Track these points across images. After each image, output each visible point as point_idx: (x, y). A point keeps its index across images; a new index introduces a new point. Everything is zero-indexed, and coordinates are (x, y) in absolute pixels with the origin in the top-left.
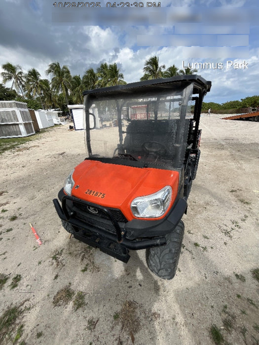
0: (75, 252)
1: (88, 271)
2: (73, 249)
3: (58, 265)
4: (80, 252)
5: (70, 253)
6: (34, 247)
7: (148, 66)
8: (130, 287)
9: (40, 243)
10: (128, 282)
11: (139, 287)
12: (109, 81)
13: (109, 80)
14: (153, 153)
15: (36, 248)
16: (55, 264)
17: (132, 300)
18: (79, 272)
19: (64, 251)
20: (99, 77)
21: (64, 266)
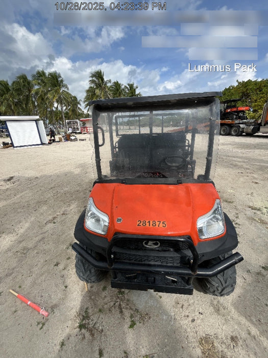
0: (105, 306)
1: (138, 323)
2: (100, 302)
3: (93, 335)
4: (112, 304)
5: (100, 311)
6: (38, 323)
7: (94, 78)
8: (193, 321)
9: (45, 314)
10: (188, 316)
11: (201, 316)
12: (49, 91)
13: (49, 89)
14: (174, 168)
15: (44, 324)
16: (87, 334)
17: (204, 335)
18: (126, 330)
19: (90, 311)
20: (36, 85)
21: (102, 331)
